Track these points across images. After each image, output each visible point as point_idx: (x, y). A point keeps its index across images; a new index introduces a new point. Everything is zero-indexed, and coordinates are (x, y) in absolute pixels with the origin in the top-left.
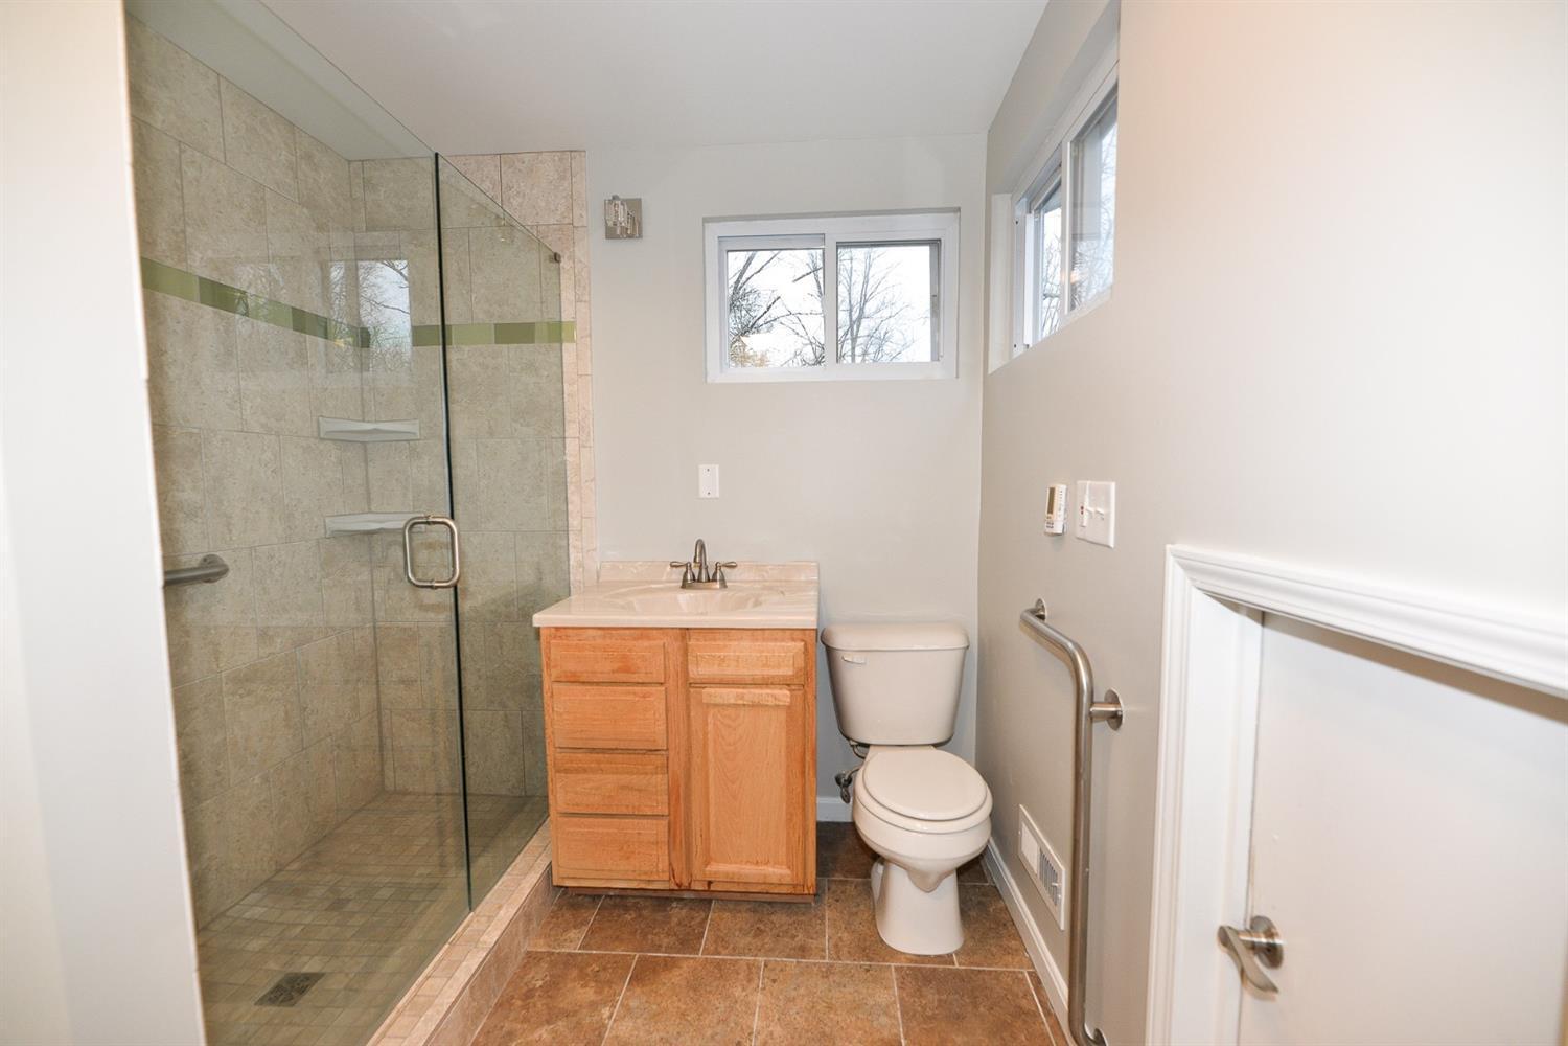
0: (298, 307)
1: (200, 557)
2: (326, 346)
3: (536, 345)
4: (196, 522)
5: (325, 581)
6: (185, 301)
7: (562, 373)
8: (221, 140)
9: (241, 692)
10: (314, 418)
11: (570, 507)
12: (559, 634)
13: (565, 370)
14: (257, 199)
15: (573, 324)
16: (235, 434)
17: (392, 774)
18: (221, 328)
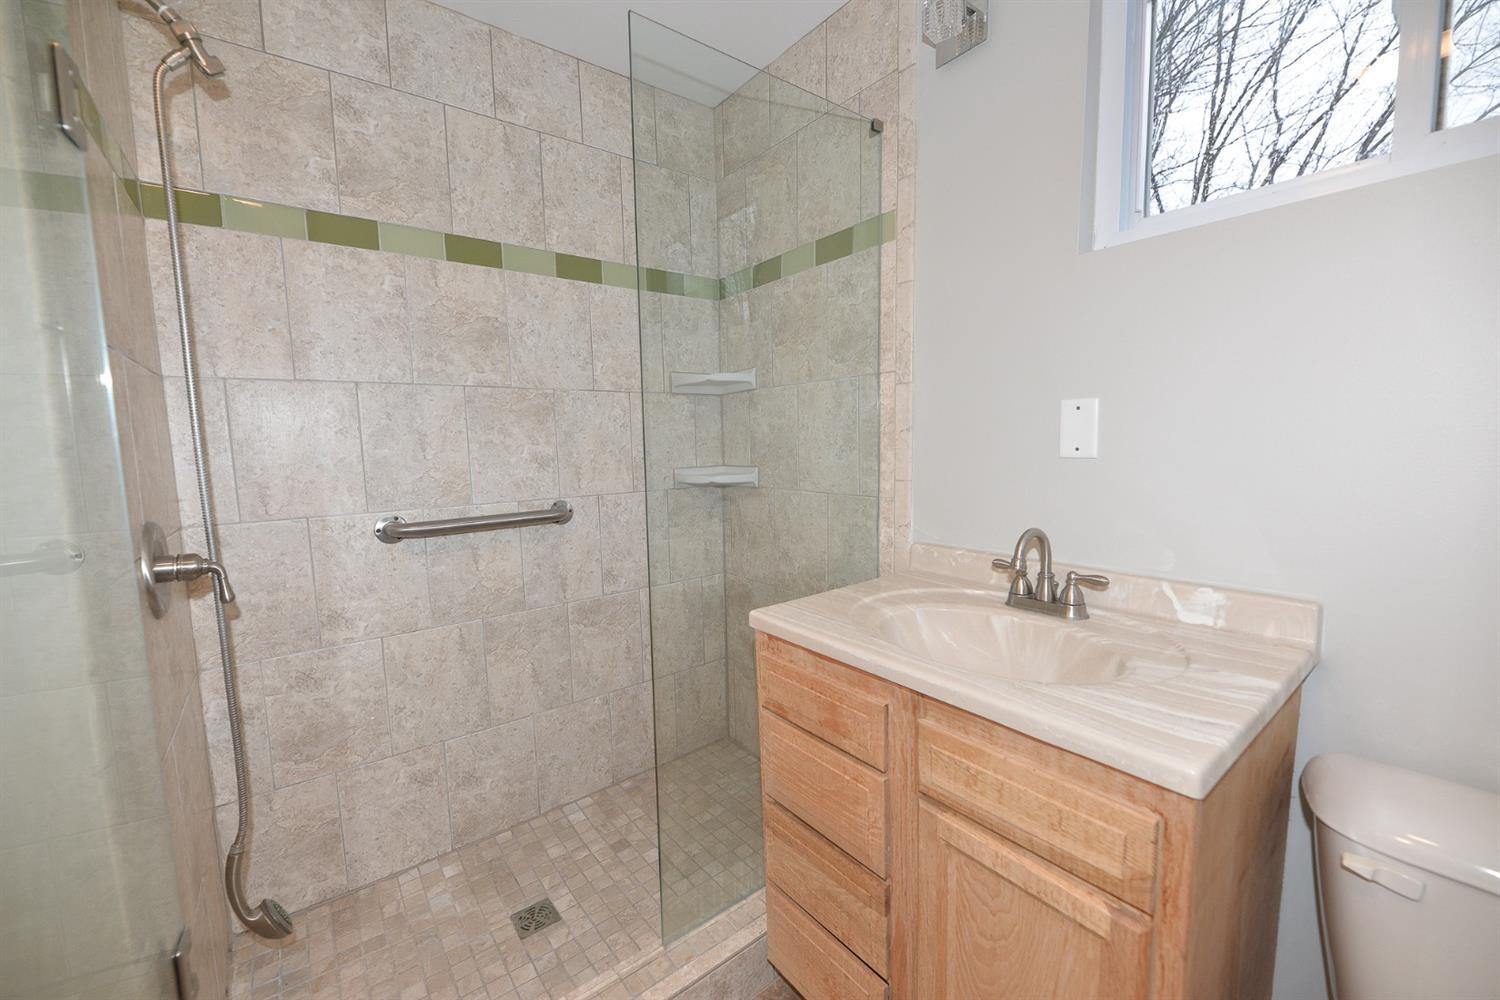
0: (653, 268)
1: (552, 502)
2: (681, 303)
3: (853, 255)
4: (548, 472)
5: (672, 530)
6: (541, 277)
7: (880, 284)
8: (580, 121)
9: (585, 622)
10: (666, 375)
11: (883, 466)
12: (772, 645)
13: (882, 281)
14: (612, 170)
15: (893, 214)
16: (586, 393)
17: (734, 724)
18: (576, 298)
